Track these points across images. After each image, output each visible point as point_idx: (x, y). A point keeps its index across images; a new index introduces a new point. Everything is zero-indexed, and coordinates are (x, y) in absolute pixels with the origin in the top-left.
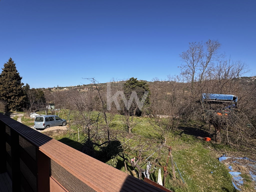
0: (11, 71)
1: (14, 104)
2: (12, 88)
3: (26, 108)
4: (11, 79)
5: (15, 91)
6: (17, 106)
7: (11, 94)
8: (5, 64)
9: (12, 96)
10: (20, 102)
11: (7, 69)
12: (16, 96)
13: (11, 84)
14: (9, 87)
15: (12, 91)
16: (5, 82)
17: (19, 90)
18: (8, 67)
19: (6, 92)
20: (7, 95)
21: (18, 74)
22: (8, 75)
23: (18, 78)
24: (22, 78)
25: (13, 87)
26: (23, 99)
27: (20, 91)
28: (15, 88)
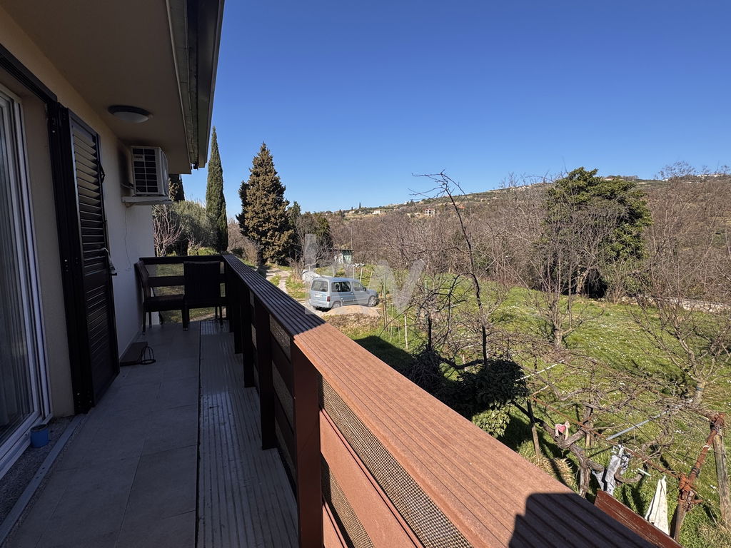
0: (266, 174)
1: (273, 250)
2: (269, 214)
3: (294, 259)
4: (265, 192)
5: (273, 219)
6: (279, 253)
7: (266, 226)
8: (256, 158)
9: (269, 230)
10: (283, 245)
11: (258, 170)
12: (275, 230)
13: (265, 205)
14: (264, 211)
15: (267, 220)
16: (256, 199)
17: (281, 216)
18: (260, 165)
19: (259, 222)
20: (260, 228)
21: (277, 180)
22: (261, 183)
23: (277, 189)
24: (285, 189)
25: (270, 209)
26: (290, 237)
27: (284, 219)
28: (273, 211)
